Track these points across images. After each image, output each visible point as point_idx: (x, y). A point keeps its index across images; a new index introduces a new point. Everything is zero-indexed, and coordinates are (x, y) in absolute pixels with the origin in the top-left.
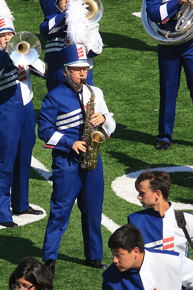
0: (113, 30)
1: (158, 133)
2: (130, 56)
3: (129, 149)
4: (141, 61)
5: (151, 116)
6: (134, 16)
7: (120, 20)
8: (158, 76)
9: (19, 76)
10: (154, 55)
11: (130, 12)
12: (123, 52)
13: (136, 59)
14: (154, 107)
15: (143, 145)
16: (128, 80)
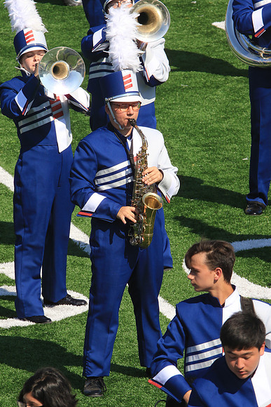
0: (186, 47)
1: (248, 192)
2: (208, 84)
3: (208, 213)
4: (224, 90)
5: (238, 167)
6: (215, 27)
7: (195, 33)
8: (249, 111)
9: (53, 111)
10: (242, 82)
11: (209, 22)
12: (199, 77)
13: (218, 87)
14: (242, 155)
15: (227, 208)
16: (206, 117)
